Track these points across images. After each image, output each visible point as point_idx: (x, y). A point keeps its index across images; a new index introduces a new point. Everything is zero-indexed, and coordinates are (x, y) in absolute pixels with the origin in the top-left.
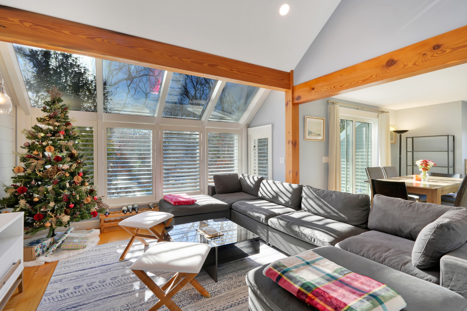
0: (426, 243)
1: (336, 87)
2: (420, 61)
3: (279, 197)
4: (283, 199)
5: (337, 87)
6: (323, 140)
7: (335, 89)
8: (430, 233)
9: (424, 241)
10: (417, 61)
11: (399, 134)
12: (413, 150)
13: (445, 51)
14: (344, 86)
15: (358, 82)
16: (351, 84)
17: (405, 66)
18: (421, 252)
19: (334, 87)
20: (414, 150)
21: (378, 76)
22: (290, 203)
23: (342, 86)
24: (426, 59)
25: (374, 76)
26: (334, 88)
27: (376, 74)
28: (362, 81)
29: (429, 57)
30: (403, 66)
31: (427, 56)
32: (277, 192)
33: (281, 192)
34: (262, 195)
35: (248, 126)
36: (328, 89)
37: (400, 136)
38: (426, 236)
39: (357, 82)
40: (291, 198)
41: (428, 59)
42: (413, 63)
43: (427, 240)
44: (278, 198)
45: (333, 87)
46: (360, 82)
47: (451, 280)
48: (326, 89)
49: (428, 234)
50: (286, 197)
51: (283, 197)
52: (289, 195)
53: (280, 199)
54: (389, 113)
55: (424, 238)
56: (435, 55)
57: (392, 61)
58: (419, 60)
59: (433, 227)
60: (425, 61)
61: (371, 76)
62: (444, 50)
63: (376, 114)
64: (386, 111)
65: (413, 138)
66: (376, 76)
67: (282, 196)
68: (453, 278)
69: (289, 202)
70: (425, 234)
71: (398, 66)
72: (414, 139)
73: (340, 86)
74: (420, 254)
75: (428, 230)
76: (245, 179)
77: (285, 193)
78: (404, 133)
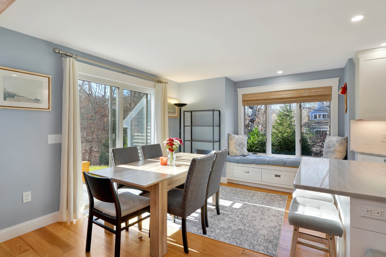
6: (49, 109)
11: (179, 108)
12: (191, 125)
20: (193, 124)
37: (180, 109)
54: (167, 83)
63: (152, 83)
64: (164, 81)
65: (191, 112)
72: (193, 113)
78: (183, 107)
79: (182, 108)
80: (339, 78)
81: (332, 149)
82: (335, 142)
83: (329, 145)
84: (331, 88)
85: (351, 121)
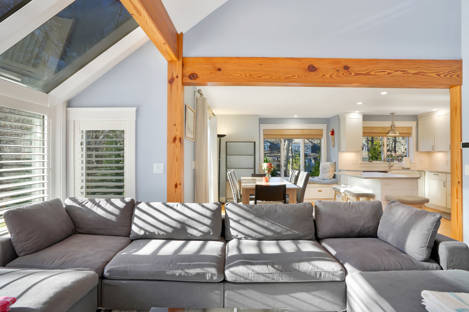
0: (430, 237)
1: (252, 76)
2: (335, 76)
3: (187, 227)
4: (196, 229)
5: (254, 76)
6: (194, 139)
7: (251, 77)
8: (432, 227)
9: (428, 235)
10: (333, 74)
11: (219, 138)
13: (351, 74)
14: (263, 77)
15: (280, 78)
16: (271, 77)
17: (324, 75)
18: (425, 246)
19: (251, 75)
20: (228, 154)
21: (300, 77)
22: (211, 234)
23: (261, 76)
24: (339, 76)
25: (296, 77)
26: (249, 77)
27: (298, 75)
28: (284, 78)
29: (341, 74)
30: (322, 75)
31: (340, 73)
32: (182, 221)
33: (190, 220)
34: (146, 231)
35: (69, 104)
36: (242, 76)
37: (220, 140)
38: (429, 231)
39: (278, 78)
40: (212, 226)
41: (341, 76)
42: (330, 75)
43: (430, 234)
44: (186, 230)
45: (248, 75)
46: (282, 78)
47: (452, 261)
48: (239, 75)
49: (431, 228)
50: (202, 225)
51: (196, 227)
52: (208, 222)
53: (191, 231)
55: (428, 233)
56: (345, 74)
57: (313, 67)
58: (334, 74)
59: (434, 221)
60: (338, 76)
61: (294, 76)
62: (351, 72)
66: (298, 77)
67: (193, 226)
68: (453, 259)
69: (209, 232)
70: (427, 229)
71: (318, 74)
73: (258, 76)
74: (424, 248)
75: (430, 225)
76: (87, 208)
77: (198, 219)
78: (223, 138)
79: (221, 138)
80: (327, 125)
81: (327, 170)
82: (329, 165)
83: (325, 168)
84: (322, 130)
85: (339, 152)
